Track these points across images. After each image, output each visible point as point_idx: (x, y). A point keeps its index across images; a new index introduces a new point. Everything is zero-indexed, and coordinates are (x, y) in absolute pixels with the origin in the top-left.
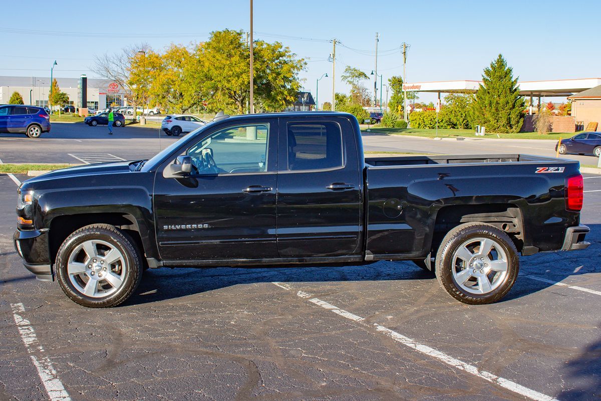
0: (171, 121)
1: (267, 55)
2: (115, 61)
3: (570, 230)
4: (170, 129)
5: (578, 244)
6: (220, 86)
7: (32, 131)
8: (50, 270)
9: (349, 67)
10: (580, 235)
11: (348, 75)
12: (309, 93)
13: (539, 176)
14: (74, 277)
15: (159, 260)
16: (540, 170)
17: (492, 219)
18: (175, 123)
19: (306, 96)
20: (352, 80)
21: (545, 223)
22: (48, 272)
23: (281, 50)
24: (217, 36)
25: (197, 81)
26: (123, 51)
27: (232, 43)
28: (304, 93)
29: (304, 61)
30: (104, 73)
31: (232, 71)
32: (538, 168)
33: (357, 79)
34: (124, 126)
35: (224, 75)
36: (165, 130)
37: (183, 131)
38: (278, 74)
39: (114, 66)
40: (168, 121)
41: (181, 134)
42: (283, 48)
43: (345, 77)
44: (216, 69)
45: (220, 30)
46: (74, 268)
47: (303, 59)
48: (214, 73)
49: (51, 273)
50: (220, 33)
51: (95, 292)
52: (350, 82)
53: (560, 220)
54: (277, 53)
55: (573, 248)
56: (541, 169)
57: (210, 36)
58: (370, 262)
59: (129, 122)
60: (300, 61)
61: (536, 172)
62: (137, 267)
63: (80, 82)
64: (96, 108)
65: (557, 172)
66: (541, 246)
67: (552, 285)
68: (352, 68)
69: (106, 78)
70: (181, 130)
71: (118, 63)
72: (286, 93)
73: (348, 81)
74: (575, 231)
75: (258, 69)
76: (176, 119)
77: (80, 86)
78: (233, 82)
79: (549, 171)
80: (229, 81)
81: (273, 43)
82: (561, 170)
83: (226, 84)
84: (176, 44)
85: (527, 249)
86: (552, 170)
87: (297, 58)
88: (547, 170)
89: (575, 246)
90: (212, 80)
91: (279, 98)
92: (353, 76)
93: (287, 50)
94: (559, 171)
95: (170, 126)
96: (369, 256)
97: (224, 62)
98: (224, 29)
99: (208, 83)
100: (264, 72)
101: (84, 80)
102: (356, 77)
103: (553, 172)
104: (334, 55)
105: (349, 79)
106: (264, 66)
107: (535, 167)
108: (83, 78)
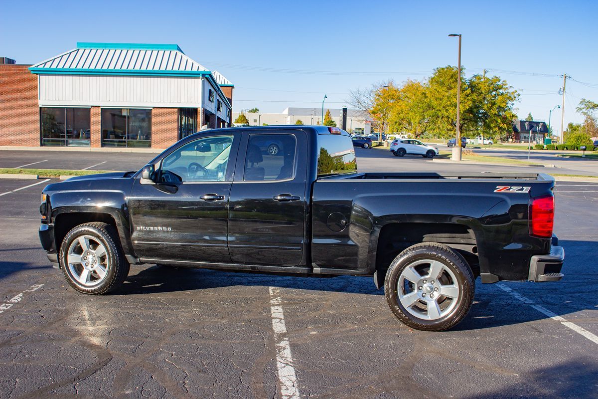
0: (397, 144)
1: (484, 88)
2: (366, 94)
3: (535, 259)
4: (396, 150)
5: (545, 276)
6: (440, 114)
7: (271, 150)
8: (57, 259)
9: (584, 100)
10: (546, 265)
11: (583, 106)
12: (544, 123)
13: (497, 196)
14: (74, 267)
15: (136, 257)
16: (500, 189)
17: (458, 240)
18: (400, 145)
19: (541, 125)
20: (586, 112)
21: (504, 248)
22: (56, 260)
23: (499, 83)
24: (441, 72)
25: (421, 110)
26: (372, 86)
27: (452, 77)
28: (539, 123)
29: (517, 93)
30: (357, 104)
31: (450, 101)
32: (497, 187)
33: (591, 110)
34: (371, 148)
35: (443, 105)
36: (393, 151)
37: (407, 152)
38: (494, 104)
39: (365, 98)
40: (395, 144)
41: (405, 155)
42: (501, 81)
43: (579, 109)
44: (436, 99)
45: (444, 67)
46: (72, 258)
47: (516, 91)
48: (434, 103)
49: (57, 261)
50: (443, 69)
51: (87, 281)
52: (585, 113)
53: (519, 246)
54: (495, 86)
55: (540, 279)
56: (502, 187)
57: (434, 72)
58: (317, 275)
59: (375, 144)
60: (513, 93)
61: (495, 191)
62: (117, 262)
63: (341, 111)
64: (363, 133)
65: (520, 192)
66: (501, 275)
67: (548, 317)
68: (587, 100)
69: (358, 109)
70: (406, 151)
71: (368, 96)
72: (499, 121)
73: (582, 112)
74: (540, 261)
75: (475, 99)
76: (402, 142)
77: (341, 115)
78: (451, 111)
79: (511, 190)
80: (447, 111)
81: (492, 77)
82: (526, 190)
83: (445, 113)
84: (412, 79)
85: (484, 276)
86: (514, 190)
87: (511, 90)
88: (509, 189)
89: (542, 277)
90: (433, 108)
91: (492, 125)
92: (588, 107)
93: (504, 83)
94: (524, 191)
95: (396, 148)
96: (317, 270)
97: (443, 93)
98: (447, 66)
99: (430, 112)
100: (481, 102)
101: (345, 110)
102: (591, 108)
103: (515, 192)
104: (564, 89)
105: (584, 110)
106: (481, 98)
107: (494, 185)
108: (344, 109)
